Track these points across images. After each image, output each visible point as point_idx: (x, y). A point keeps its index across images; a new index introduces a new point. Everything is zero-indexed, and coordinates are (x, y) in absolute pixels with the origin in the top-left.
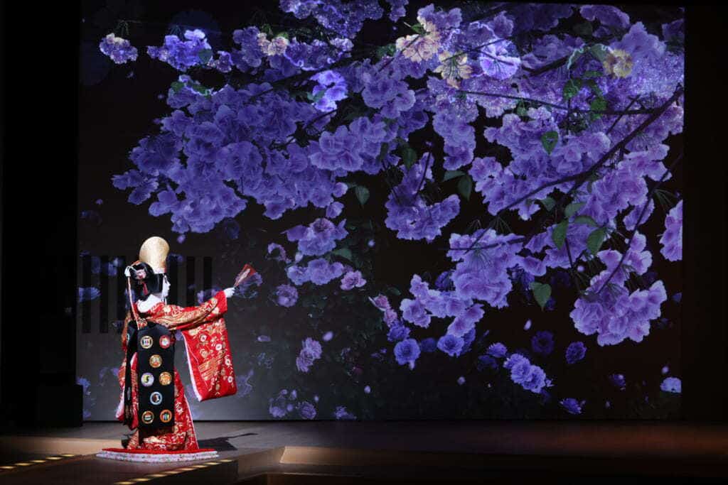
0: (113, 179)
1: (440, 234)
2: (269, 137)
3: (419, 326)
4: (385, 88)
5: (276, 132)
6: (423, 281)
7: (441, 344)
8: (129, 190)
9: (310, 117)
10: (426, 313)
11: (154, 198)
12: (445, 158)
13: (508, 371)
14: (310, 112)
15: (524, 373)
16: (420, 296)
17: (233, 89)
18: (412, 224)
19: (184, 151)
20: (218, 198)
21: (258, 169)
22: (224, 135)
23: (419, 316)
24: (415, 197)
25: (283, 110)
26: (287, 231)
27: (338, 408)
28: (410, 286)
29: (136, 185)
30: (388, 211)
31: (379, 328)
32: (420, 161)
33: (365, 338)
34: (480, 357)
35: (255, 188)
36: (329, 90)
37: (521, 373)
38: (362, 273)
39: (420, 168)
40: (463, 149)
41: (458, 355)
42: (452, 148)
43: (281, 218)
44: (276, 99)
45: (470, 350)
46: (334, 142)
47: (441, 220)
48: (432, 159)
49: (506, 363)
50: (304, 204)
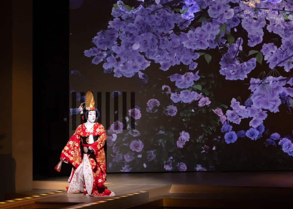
0: (84, 52)
1: (247, 77)
2: (161, 31)
3: (235, 124)
4: (219, 8)
5: (164, 28)
6: (237, 101)
7: (247, 134)
8: (92, 57)
9: (181, 21)
10: (238, 117)
11: (105, 61)
12: (249, 41)
13: (281, 147)
14: (181, 18)
15: (289, 148)
16: (235, 108)
17: (143, 8)
18: (233, 72)
19: (120, 38)
20: (136, 60)
21: (156, 46)
22: (139, 30)
23: (235, 118)
24: (234, 59)
25: (168, 17)
26: (170, 77)
27: (197, 165)
28: (231, 104)
29: (95, 55)
30: (221, 66)
31: (218, 124)
32: (236, 42)
33: (211, 129)
34: (267, 140)
35: (154, 56)
36: (190, 7)
37: (287, 147)
38: (209, 98)
39: (236, 45)
40: (257, 36)
41: (256, 139)
42: (252, 36)
43: (168, 70)
44: (165, 12)
45: (262, 136)
46: (195, 35)
47: (247, 70)
48: (242, 41)
49: (280, 143)
50: (178, 63)
